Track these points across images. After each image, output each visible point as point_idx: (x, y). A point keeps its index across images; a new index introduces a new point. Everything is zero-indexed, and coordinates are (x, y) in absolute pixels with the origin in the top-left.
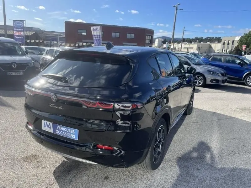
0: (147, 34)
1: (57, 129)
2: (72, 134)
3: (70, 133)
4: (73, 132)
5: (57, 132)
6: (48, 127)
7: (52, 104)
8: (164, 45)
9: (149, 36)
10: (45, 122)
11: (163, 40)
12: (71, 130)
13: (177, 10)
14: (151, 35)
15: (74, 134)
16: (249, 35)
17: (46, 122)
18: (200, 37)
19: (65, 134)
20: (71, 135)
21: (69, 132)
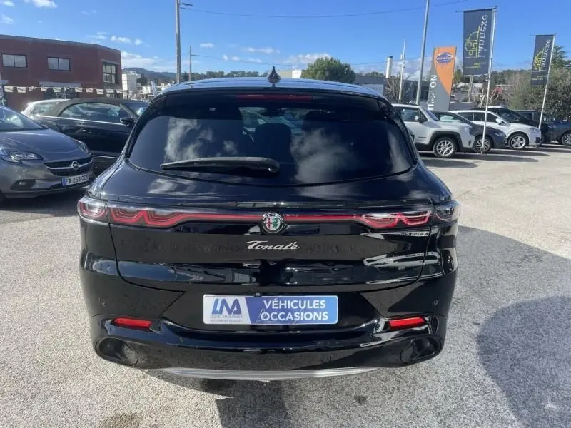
0: (103, 60)
1: (267, 311)
2: (318, 311)
3: (312, 311)
4: (320, 305)
5: (266, 317)
6: (230, 311)
7: (258, 242)
8: (144, 88)
9: (111, 65)
10: (217, 301)
11: (139, 76)
12: (315, 301)
13: (181, 6)
14: (115, 63)
15: (323, 311)
16: (318, 68)
17: (221, 298)
18: (217, 72)
19: (294, 317)
20: (315, 313)
21: (309, 307)
